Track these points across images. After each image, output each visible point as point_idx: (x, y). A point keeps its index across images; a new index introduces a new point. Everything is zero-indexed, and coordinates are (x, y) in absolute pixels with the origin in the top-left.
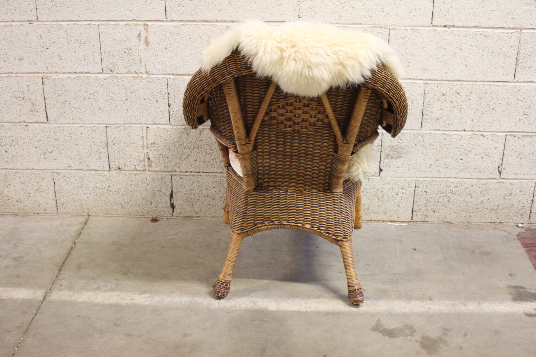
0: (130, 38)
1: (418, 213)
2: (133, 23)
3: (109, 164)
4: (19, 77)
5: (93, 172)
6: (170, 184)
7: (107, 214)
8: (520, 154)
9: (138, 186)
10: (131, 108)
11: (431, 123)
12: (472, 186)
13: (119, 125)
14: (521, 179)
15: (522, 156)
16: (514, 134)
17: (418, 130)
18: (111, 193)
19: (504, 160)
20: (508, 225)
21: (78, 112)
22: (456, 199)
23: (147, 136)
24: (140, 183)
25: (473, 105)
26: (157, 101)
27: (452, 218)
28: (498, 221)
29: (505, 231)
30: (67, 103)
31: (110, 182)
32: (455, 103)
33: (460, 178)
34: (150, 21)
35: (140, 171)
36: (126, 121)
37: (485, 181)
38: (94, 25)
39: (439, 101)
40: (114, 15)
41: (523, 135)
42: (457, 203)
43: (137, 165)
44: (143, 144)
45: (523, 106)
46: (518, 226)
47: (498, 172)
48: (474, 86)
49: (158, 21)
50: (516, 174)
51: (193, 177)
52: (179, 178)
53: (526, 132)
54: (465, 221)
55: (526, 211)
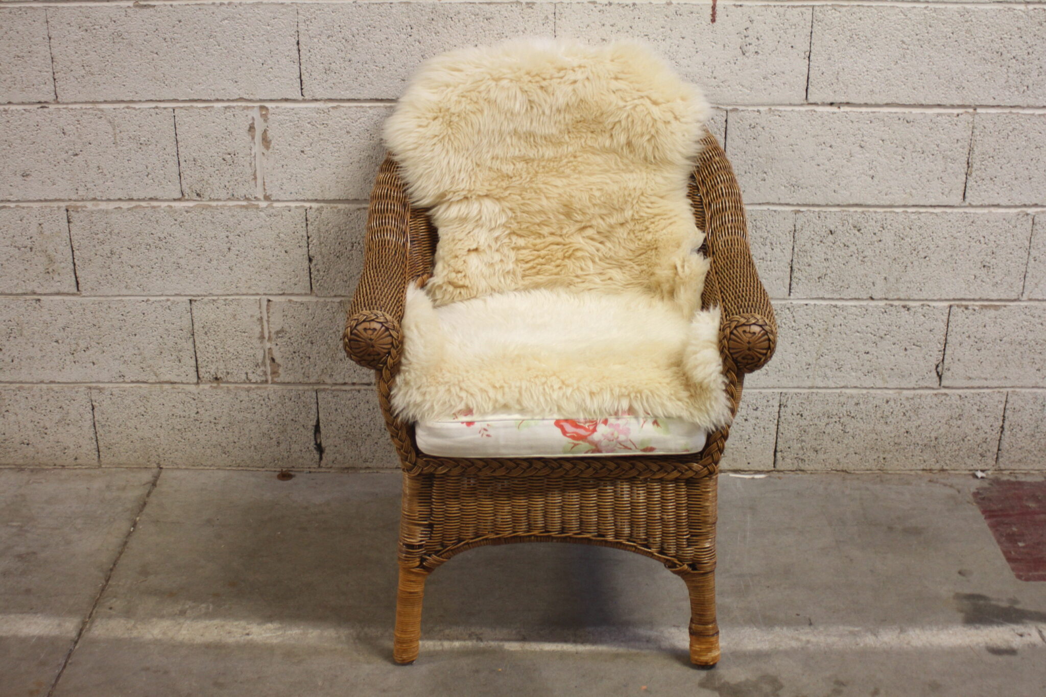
0: (234, 134)
1: (785, 454)
2: (239, 104)
3: (197, 371)
4: (23, 208)
5: (166, 386)
6: (314, 407)
7: (194, 466)
8: (976, 340)
9: (253, 411)
10: (238, 265)
11: (807, 285)
12: (887, 402)
13: (215, 298)
14: (979, 388)
15: (980, 344)
16: (964, 303)
17: (784, 299)
18: (202, 424)
19: (947, 352)
20: (956, 474)
21: (135, 273)
22: (858, 427)
23: (268, 317)
24: (257, 407)
25: (887, 251)
26: (286, 252)
27: (852, 462)
28: (938, 466)
29: (951, 486)
30: (114, 258)
31: (200, 405)
32: (853, 248)
33: (866, 388)
34: (271, 101)
35: (256, 383)
36: (228, 290)
37: (912, 392)
38: (165, 108)
39: (822, 244)
40: (204, 89)
41: (982, 305)
42: (859, 435)
43: (250, 372)
44: (262, 332)
45: (981, 251)
46: (975, 477)
47: (935, 375)
48: (889, 214)
49: (286, 100)
50: (970, 378)
51: (357, 393)
52: (330, 396)
53: (987, 300)
54: (874, 468)
55: (989, 448)
